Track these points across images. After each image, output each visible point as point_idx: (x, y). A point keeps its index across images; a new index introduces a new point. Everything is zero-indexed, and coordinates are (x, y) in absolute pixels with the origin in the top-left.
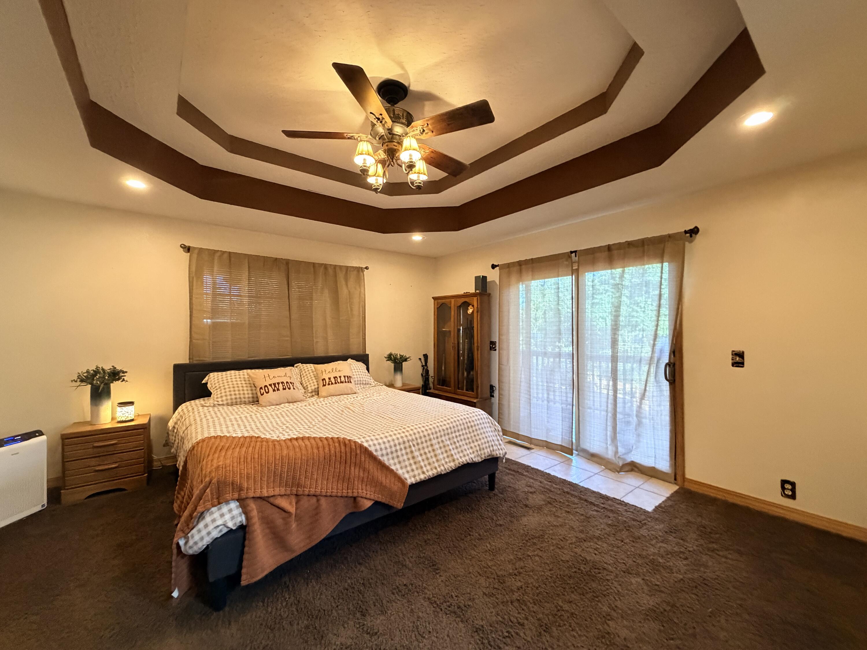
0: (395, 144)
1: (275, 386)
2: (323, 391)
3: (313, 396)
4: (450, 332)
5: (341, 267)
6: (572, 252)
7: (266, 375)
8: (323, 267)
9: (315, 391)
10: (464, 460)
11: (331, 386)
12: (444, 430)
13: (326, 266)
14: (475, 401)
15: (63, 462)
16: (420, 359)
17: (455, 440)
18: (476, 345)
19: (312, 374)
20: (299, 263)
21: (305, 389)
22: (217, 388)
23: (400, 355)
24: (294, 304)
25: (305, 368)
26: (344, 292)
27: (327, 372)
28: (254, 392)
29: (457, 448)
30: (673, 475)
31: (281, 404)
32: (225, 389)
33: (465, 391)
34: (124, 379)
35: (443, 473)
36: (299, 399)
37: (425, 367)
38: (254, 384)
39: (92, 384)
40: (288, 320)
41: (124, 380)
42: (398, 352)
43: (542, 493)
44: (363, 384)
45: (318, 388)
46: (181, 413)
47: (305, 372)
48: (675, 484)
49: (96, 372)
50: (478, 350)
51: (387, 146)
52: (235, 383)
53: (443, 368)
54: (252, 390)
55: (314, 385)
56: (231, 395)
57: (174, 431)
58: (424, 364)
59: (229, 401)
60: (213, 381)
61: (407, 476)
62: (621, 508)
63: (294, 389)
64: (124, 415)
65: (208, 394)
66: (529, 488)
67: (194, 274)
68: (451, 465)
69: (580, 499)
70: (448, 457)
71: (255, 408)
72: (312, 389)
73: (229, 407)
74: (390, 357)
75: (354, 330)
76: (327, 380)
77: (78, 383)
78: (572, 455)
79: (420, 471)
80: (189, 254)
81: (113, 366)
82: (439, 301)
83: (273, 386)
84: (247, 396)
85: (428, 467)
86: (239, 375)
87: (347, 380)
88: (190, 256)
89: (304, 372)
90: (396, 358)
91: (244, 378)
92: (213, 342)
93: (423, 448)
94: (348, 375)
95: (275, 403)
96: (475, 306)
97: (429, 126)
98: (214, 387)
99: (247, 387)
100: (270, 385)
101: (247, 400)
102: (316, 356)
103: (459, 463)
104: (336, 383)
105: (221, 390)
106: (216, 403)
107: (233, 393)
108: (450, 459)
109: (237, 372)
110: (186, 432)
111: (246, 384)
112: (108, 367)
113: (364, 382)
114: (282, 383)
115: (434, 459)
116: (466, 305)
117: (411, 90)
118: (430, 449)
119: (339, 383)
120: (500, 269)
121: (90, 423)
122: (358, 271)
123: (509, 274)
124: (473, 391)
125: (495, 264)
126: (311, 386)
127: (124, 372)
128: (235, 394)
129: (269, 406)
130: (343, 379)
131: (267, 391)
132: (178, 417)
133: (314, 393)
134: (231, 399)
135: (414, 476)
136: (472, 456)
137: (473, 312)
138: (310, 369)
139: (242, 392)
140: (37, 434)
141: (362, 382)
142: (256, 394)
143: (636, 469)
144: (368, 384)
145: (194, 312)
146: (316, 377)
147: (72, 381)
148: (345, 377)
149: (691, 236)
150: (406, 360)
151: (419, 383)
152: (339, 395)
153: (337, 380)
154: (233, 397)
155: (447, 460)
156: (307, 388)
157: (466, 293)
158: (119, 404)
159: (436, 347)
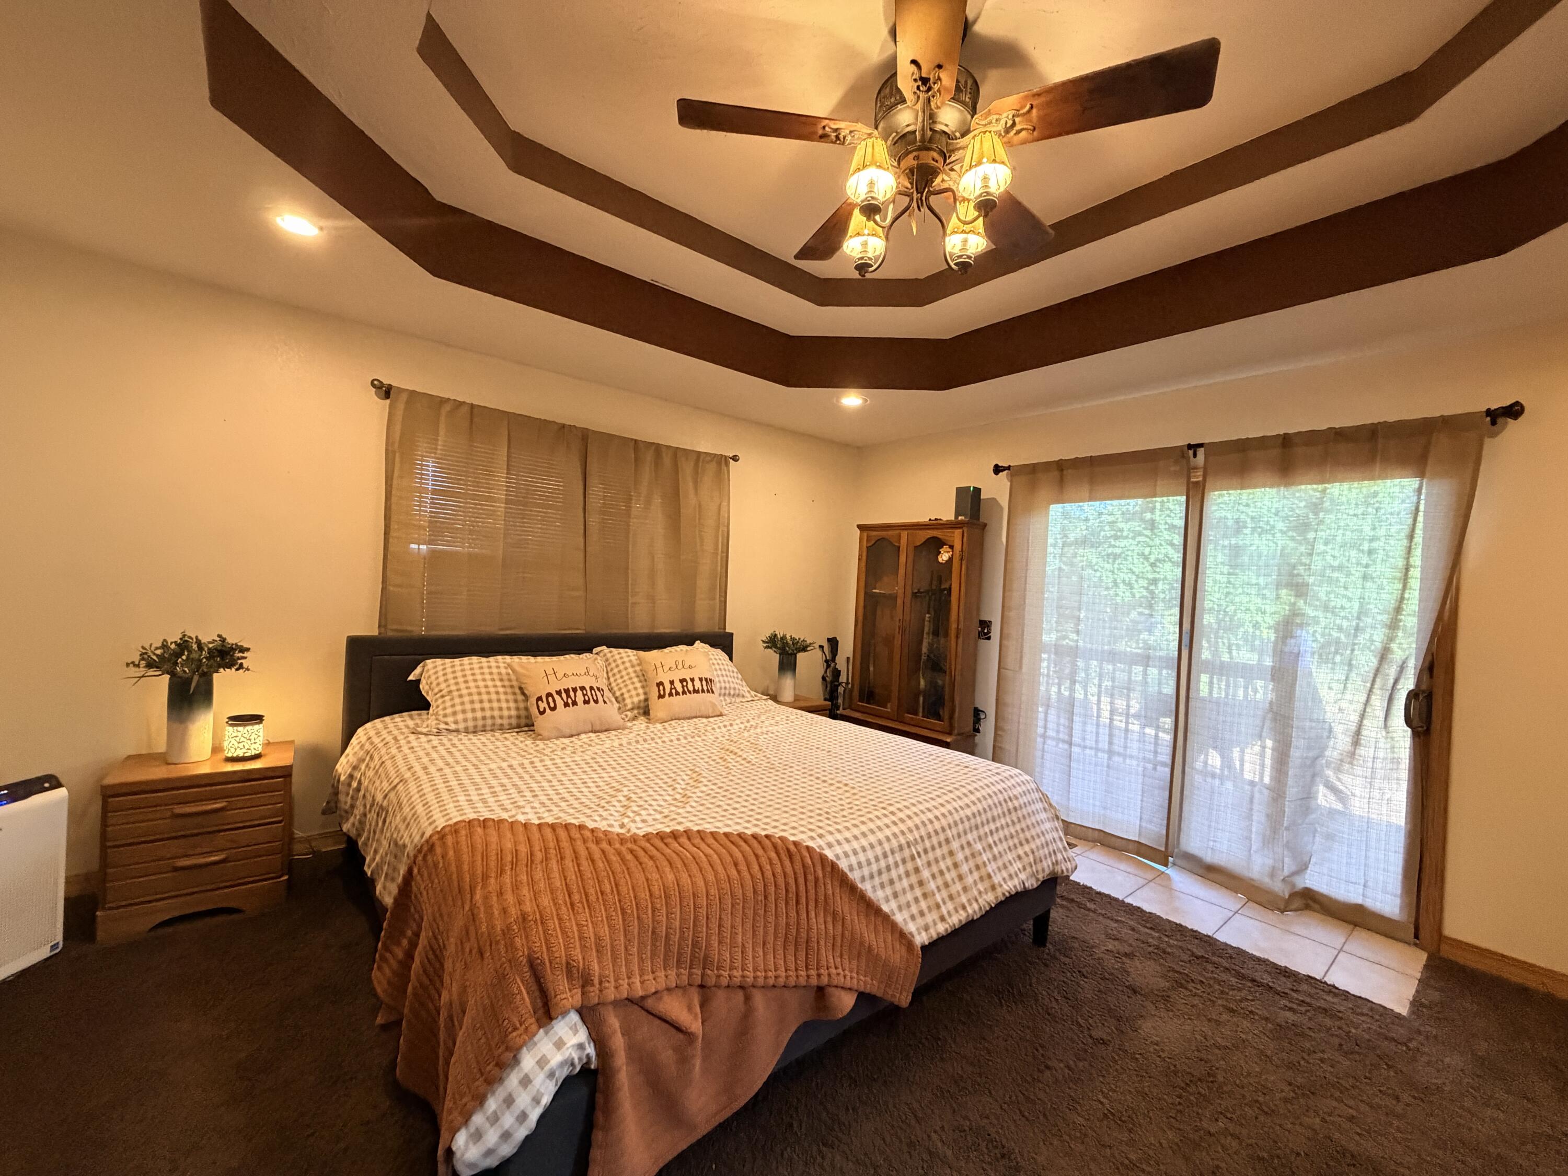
0: (935, 155)
1: (568, 696)
2: (659, 708)
3: (635, 718)
4: (894, 598)
5: (686, 452)
6: (1190, 446)
7: (550, 672)
8: (653, 448)
9: (639, 708)
11: (675, 699)
12: (968, 818)
13: (658, 448)
14: (948, 740)
15: (104, 848)
16: (821, 647)
17: (991, 840)
18: (954, 626)
19: (631, 670)
20: (607, 438)
21: (618, 702)
22: (444, 693)
23: (793, 639)
24: (594, 521)
25: (617, 657)
26: (689, 500)
27: (666, 669)
28: (522, 705)
29: (995, 858)
30: (1412, 926)
31: (578, 735)
32: (461, 696)
33: (920, 717)
34: (241, 664)
35: (975, 918)
36: (614, 726)
37: (830, 662)
38: (521, 688)
39: (173, 674)
40: (582, 555)
41: (241, 667)
42: (791, 631)
44: (729, 694)
45: (646, 700)
46: (368, 746)
47: (617, 666)
48: (1416, 945)
49: (183, 645)
50: (957, 637)
51: (917, 158)
52: (481, 684)
54: (516, 701)
55: (638, 695)
56: (473, 710)
57: (349, 785)
58: (829, 658)
59: (471, 724)
60: (433, 678)
63: (605, 702)
64: (241, 745)
65: (424, 705)
67: (396, 445)
68: (990, 899)
70: (982, 879)
71: (524, 741)
72: (633, 703)
73: (471, 736)
74: (773, 642)
75: (703, 583)
76: (668, 687)
77: (142, 670)
78: (1166, 865)
80: (388, 401)
81: (219, 636)
82: (874, 533)
83: (564, 695)
84: (506, 713)
85: (950, 906)
86: (490, 667)
87: (705, 688)
88: (391, 408)
89: (613, 665)
90: (784, 645)
91: (500, 674)
92: (429, 593)
93: (936, 861)
94: (708, 677)
95: (567, 731)
96: (958, 547)
97: (1034, 111)
98: (436, 690)
99: (506, 693)
100: (559, 693)
101: (505, 722)
102: (631, 631)
103: (1004, 894)
104: (684, 693)
105: (452, 699)
106: (442, 726)
107: (477, 706)
108: (987, 884)
109: (484, 660)
110: (392, 795)
111: (504, 686)
112: (208, 637)
113: (732, 692)
114: (582, 688)
116: (936, 544)
118: (949, 862)
119: (690, 692)
120: (1012, 476)
121: (163, 759)
122: (719, 463)
123: (1033, 487)
124: (939, 718)
125: (1000, 464)
126: (631, 697)
127: (243, 650)
128: (483, 709)
129: (557, 738)
130: (698, 685)
131: (552, 705)
132: (361, 753)
133: (636, 712)
134: (475, 719)
136: (1023, 876)
137: (951, 559)
138: (626, 659)
139: (495, 705)
140: (47, 785)
141: (727, 692)
142: (527, 709)
143: (1316, 906)
144: (738, 695)
145: (394, 526)
146: (643, 678)
147: (128, 665)
148: (701, 679)
149: (1494, 423)
150: (804, 649)
151: (817, 695)
152: (689, 718)
153: (686, 687)
154: (479, 714)
155: (981, 887)
156: (624, 700)
157: (936, 519)
158: (231, 718)
159: (860, 625)
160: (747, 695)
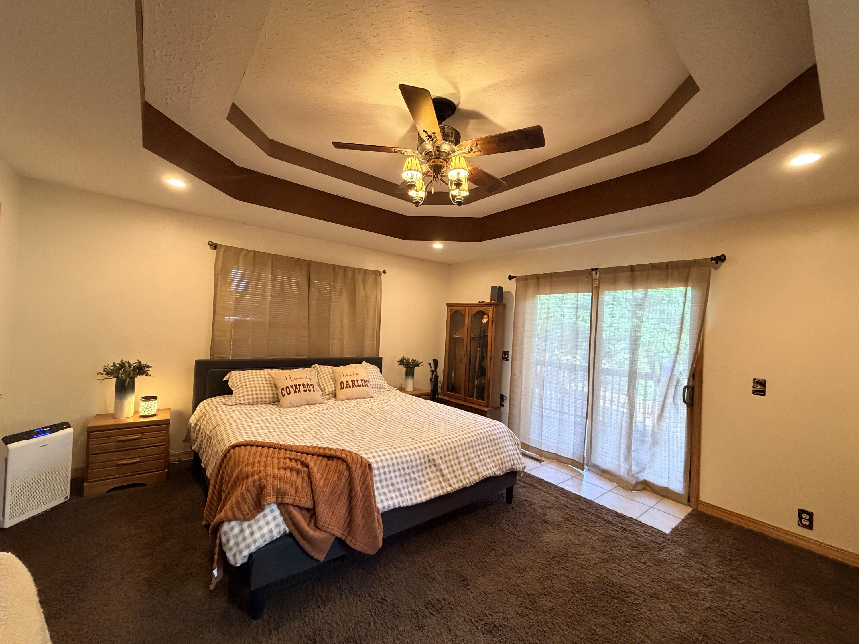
0: (441, 160)
1: (296, 388)
2: (341, 393)
3: (330, 398)
4: (462, 339)
5: (359, 270)
6: (593, 270)
7: (288, 377)
8: (343, 269)
9: (332, 394)
10: (487, 473)
11: (348, 389)
12: (468, 443)
13: (345, 269)
14: (486, 410)
15: (88, 455)
16: (430, 364)
17: (479, 453)
18: (489, 354)
19: (329, 376)
20: (320, 265)
21: (322, 391)
22: (239, 386)
23: (412, 360)
24: (313, 303)
25: (323, 369)
26: (361, 294)
27: (345, 375)
28: (275, 392)
29: (480, 461)
30: (687, 497)
31: (301, 406)
32: (247, 388)
33: (475, 399)
34: (147, 373)
35: (467, 486)
36: (318, 402)
37: (434, 371)
38: (275, 384)
39: (117, 378)
40: (307, 320)
41: (147, 374)
42: (412, 357)
43: (558, 508)
45: (335, 390)
46: (204, 411)
47: (323, 374)
48: (689, 505)
49: (122, 365)
50: (491, 359)
51: (434, 162)
52: (256, 382)
53: (453, 375)
54: (272, 390)
55: (332, 388)
56: (252, 394)
57: (195, 428)
58: (433, 369)
59: (251, 401)
60: (235, 379)
62: (639, 529)
63: (314, 391)
64: (147, 410)
65: (230, 392)
66: (545, 503)
67: (219, 271)
68: (476, 478)
69: (598, 517)
71: (275, 409)
72: (329, 391)
73: (251, 406)
74: (403, 362)
75: (368, 333)
76: (345, 384)
77: (104, 376)
78: (583, 470)
79: (447, 484)
80: (216, 251)
81: (138, 360)
82: (454, 308)
83: (294, 388)
84: (267, 396)
85: (455, 480)
86: (260, 374)
87: (364, 384)
88: (217, 254)
89: (321, 373)
90: (408, 363)
91: (265, 377)
92: (234, 340)
94: (366, 379)
95: (295, 404)
96: (491, 315)
97: (478, 145)
98: (236, 385)
99: (268, 387)
100: (292, 386)
101: (267, 400)
102: (331, 357)
103: (483, 477)
104: (353, 387)
105: (243, 389)
106: (238, 402)
107: (254, 392)
109: (258, 371)
110: (214, 431)
111: (267, 383)
112: (133, 361)
113: (379, 386)
114: (303, 384)
116: (482, 314)
117: (460, 109)
118: (456, 461)
119: (356, 386)
120: (517, 281)
121: (113, 416)
122: (376, 275)
123: (526, 286)
124: (484, 400)
125: (512, 275)
126: (328, 388)
127: (149, 367)
128: (257, 394)
129: (291, 407)
130: (360, 383)
131: (288, 392)
132: (201, 414)
133: (330, 395)
134: (253, 399)
135: (442, 489)
136: (494, 469)
137: (488, 322)
138: (327, 371)
139: (263, 392)
140: (65, 426)
141: (375, 386)
142: (277, 394)
143: (649, 489)
144: (382, 388)
145: (217, 309)
146: (334, 379)
147: (98, 374)
148: (362, 380)
149: (717, 263)
150: (418, 365)
151: (427, 388)
152: (356, 399)
153: (354, 384)
154: (255, 396)
156: (325, 390)
157: (482, 302)
158: (143, 398)
159: (447, 353)
160: (387, 388)
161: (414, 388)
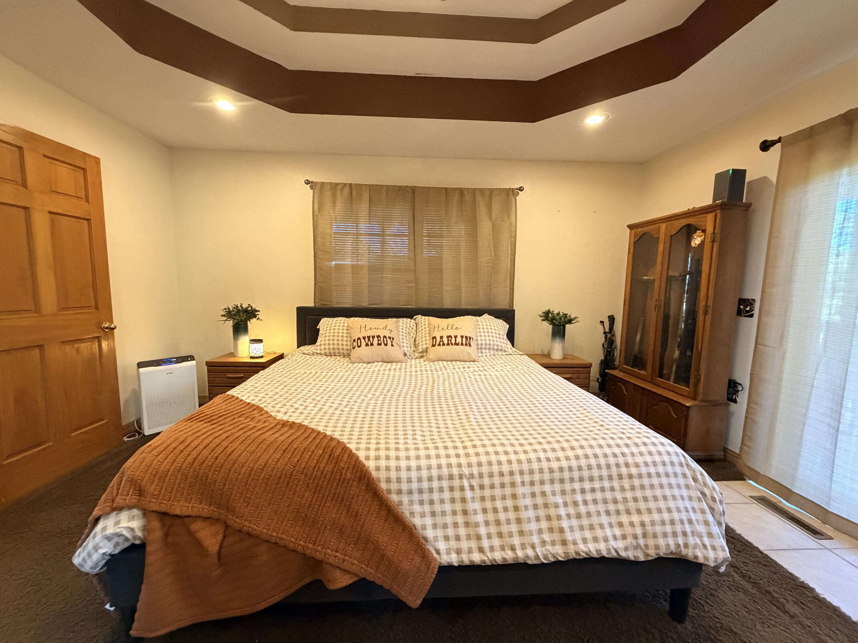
1: (369, 340)
2: (433, 352)
3: (421, 357)
4: (652, 281)
5: (482, 191)
7: (363, 326)
8: (458, 192)
11: (442, 348)
12: (551, 471)
13: (461, 191)
15: (208, 386)
16: (602, 322)
17: (579, 498)
20: (427, 190)
25: (423, 321)
26: (485, 224)
27: (441, 329)
29: (579, 516)
31: (375, 362)
33: (671, 382)
34: (258, 317)
36: (397, 360)
37: (609, 334)
39: (233, 320)
44: (494, 349)
45: (428, 348)
47: (422, 326)
58: (607, 330)
61: (442, 546)
63: (392, 345)
64: (254, 352)
70: (551, 530)
71: (343, 362)
72: (422, 348)
74: (547, 316)
76: (438, 339)
77: (226, 318)
79: (473, 544)
80: (313, 190)
81: (249, 305)
82: (639, 230)
83: (367, 340)
85: (496, 542)
87: (464, 342)
88: (314, 192)
89: (420, 326)
90: (554, 318)
93: (493, 498)
95: (366, 360)
98: (320, 333)
100: (364, 338)
106: (316, 351)
108: (556, 536)
112: (245, 305)
113: (496, 347)
114: (378, 336)
115: (514, 528)
116: (690, 231)
120: (782, 147)
122: (509, 194)
124: (688, 386)
126: (422, 345)
127: (258, 311)
129: (360, 363)
131: (359, 344)
133: (423, 354)
135: (459, 552)
136: (620, 545)
137: (703, 243)
140: (189, 359)
141: (491, 347)
144: (501, 350)
145: (318, 253)
147: (222, 316)
150: (570, 321)
153: (450, 341)
155: (547, 537)
156: (418, 346)
157: (694, 208)
158: (251, 340)
159: (627, 304)
160: (510, 351)
161: (564, 355)
